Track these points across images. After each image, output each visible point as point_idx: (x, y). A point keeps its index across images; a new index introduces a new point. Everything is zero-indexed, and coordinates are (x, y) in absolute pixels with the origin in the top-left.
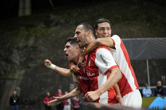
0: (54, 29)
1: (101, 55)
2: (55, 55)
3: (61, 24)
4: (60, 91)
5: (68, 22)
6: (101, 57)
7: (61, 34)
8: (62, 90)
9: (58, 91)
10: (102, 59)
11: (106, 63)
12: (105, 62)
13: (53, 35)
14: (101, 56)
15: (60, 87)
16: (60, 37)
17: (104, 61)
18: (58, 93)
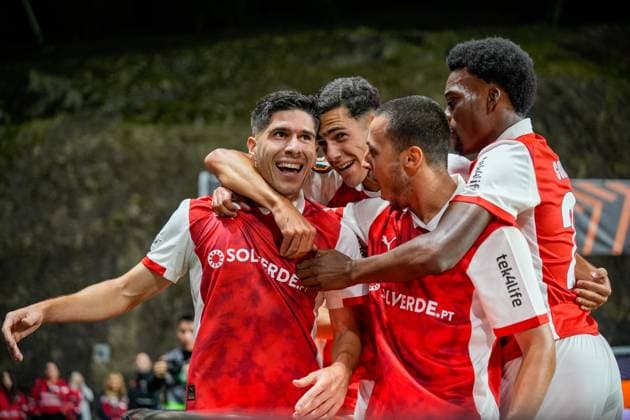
0: (38, 126)
1: (504, 256)
2: (39, 229)
3: (71, 110)
4: (53, 370)
5: (98, 104)
6: (503, 263)
7: (68, 148)
8: (59, 368)
9: (44, 368)
10: (505, 273)
11: (517, 295)
12: (511, 289)
13: (37, 150)
14: (502, 260)
15: (56, 354)
16: (61, 159)
17: (509, 282)
18: (46, 378)
